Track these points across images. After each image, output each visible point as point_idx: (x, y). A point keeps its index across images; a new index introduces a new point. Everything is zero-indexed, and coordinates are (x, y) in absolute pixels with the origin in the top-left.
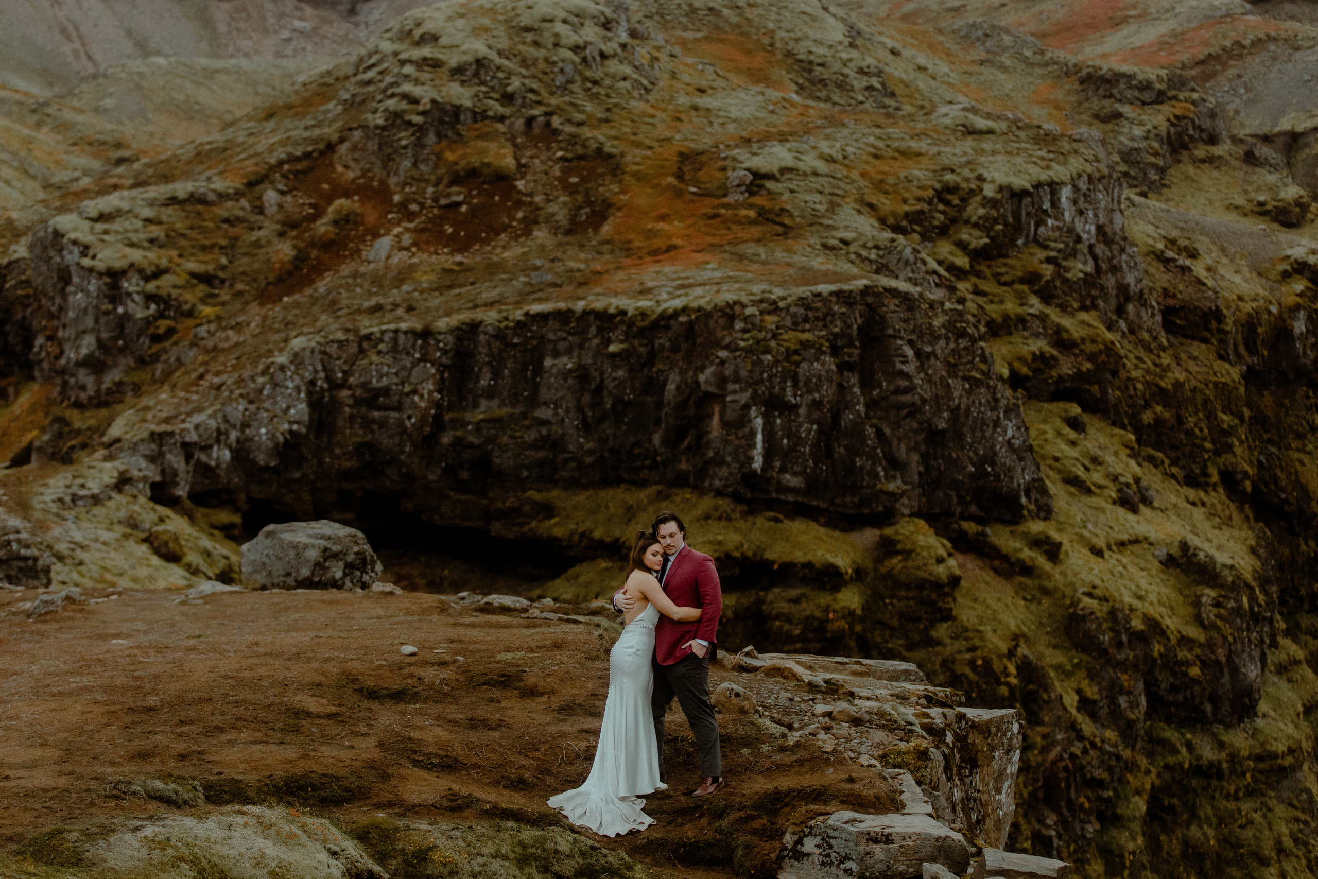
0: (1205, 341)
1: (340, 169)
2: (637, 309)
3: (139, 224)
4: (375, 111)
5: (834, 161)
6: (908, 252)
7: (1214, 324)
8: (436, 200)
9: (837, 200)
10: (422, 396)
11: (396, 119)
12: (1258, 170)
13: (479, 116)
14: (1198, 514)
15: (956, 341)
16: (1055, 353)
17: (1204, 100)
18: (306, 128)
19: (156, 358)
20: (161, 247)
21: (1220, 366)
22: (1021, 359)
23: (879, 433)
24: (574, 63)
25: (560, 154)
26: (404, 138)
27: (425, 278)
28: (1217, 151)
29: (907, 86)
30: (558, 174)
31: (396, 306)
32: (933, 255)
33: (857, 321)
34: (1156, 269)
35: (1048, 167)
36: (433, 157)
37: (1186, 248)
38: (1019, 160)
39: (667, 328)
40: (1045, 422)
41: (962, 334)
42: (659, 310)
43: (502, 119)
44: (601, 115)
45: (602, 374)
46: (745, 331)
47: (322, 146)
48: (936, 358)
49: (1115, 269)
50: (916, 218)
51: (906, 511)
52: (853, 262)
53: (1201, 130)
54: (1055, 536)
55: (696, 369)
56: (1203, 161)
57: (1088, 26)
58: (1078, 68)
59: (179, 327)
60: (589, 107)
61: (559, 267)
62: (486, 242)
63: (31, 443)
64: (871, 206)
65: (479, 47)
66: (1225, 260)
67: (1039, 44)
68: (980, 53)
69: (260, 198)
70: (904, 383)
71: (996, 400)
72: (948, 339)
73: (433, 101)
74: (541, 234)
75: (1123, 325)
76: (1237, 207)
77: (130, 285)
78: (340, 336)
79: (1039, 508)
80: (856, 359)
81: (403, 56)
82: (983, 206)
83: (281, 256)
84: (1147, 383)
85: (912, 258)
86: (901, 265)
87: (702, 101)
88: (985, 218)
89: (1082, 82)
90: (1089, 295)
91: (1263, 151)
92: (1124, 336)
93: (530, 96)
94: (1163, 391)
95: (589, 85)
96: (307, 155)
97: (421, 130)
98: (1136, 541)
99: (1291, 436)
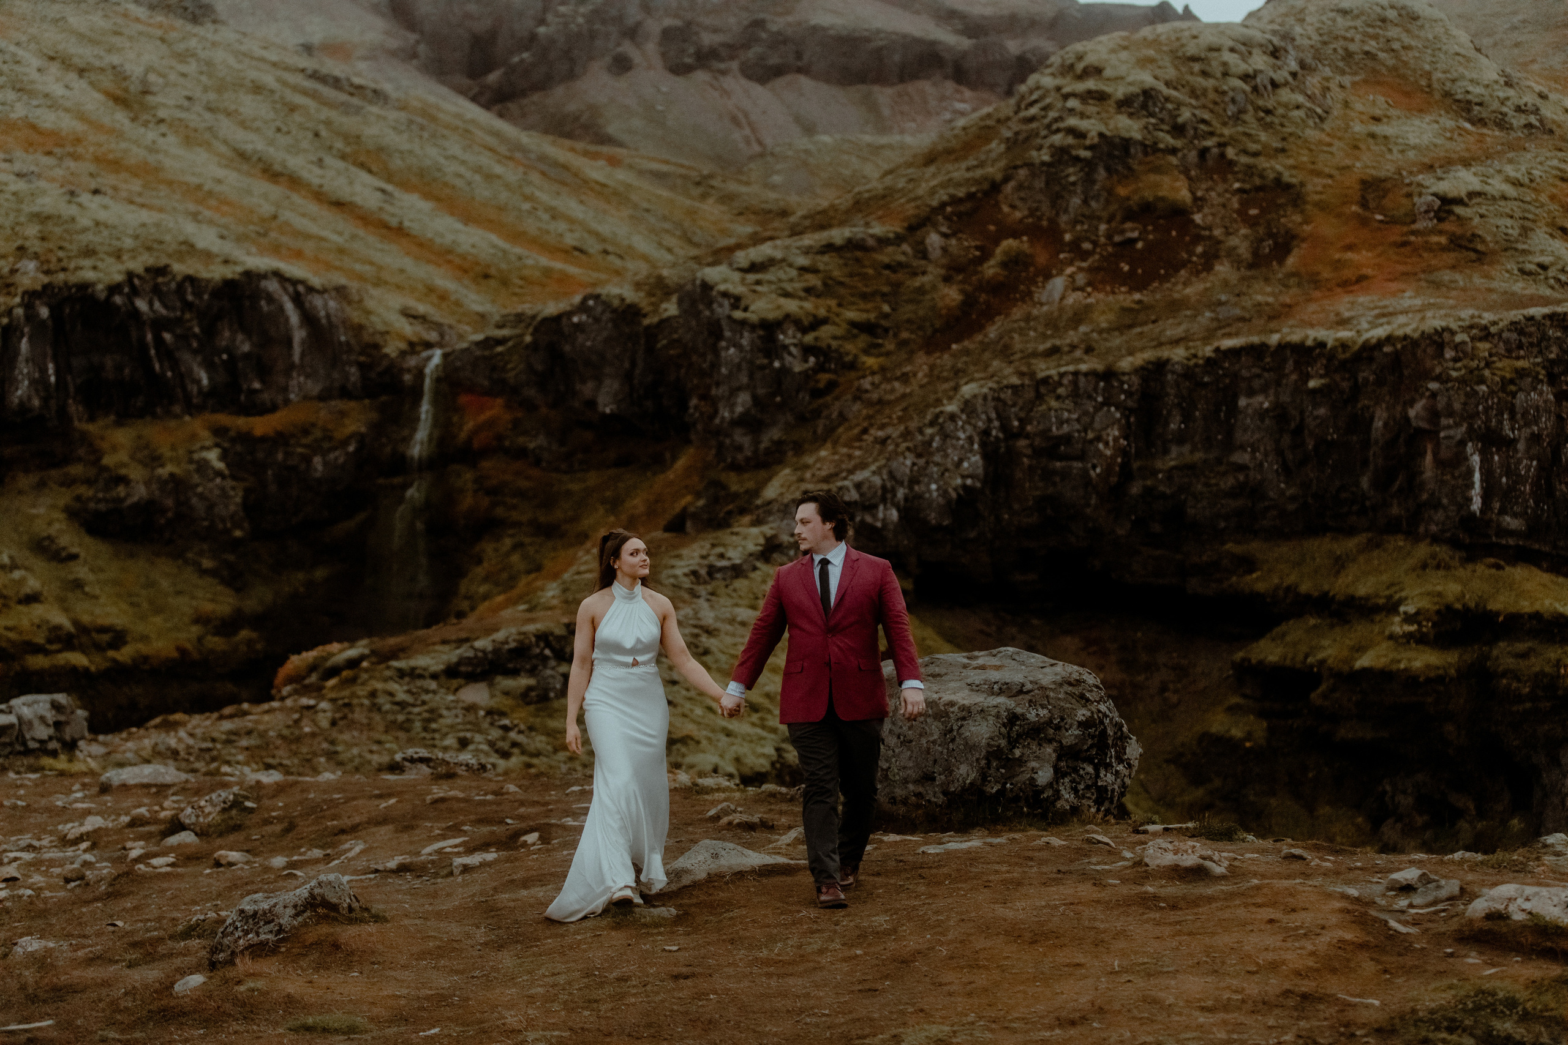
1: (1006, 209)
2: (1337, 340)
3: (794, 273)
4: (1040, 148)
8: (1109, 237)
10: (1107, 444)
11: (1062, 154)
13: (1150, 149)
18: (968, 169)
19: (817, 414)
20: (818, 296)
24: (1244, 92)
25: (1237, 185)
26: (1073, 174)
27: (1102, 318)
30: (1236, 206)
31: (1073, 347)
36: (1105, 194)
39: (1371, 359)
42: (1361, 340)
43: (1174, 151)
44: (1279, 145)
45: (1302, 413)
46: (1456, 360)
47: (986, 186)
55: (1405, 403)
59: (842, 380)
60: (1263, 136)
61: (1247, 302)
62: (1165, 278)
63: (685, 509)
65: (1146, 78)
69: (922, 242)
73: (1101, 135)
74: (1223, 269)
77: (787, 337)
78: (1015, 380)
81: (1066, 90)
83: (947, 301)
87: (1379, 129)
93: (1202, 127)
95: (1262, 114)
96: (971, 196)
97: (1089, 166)
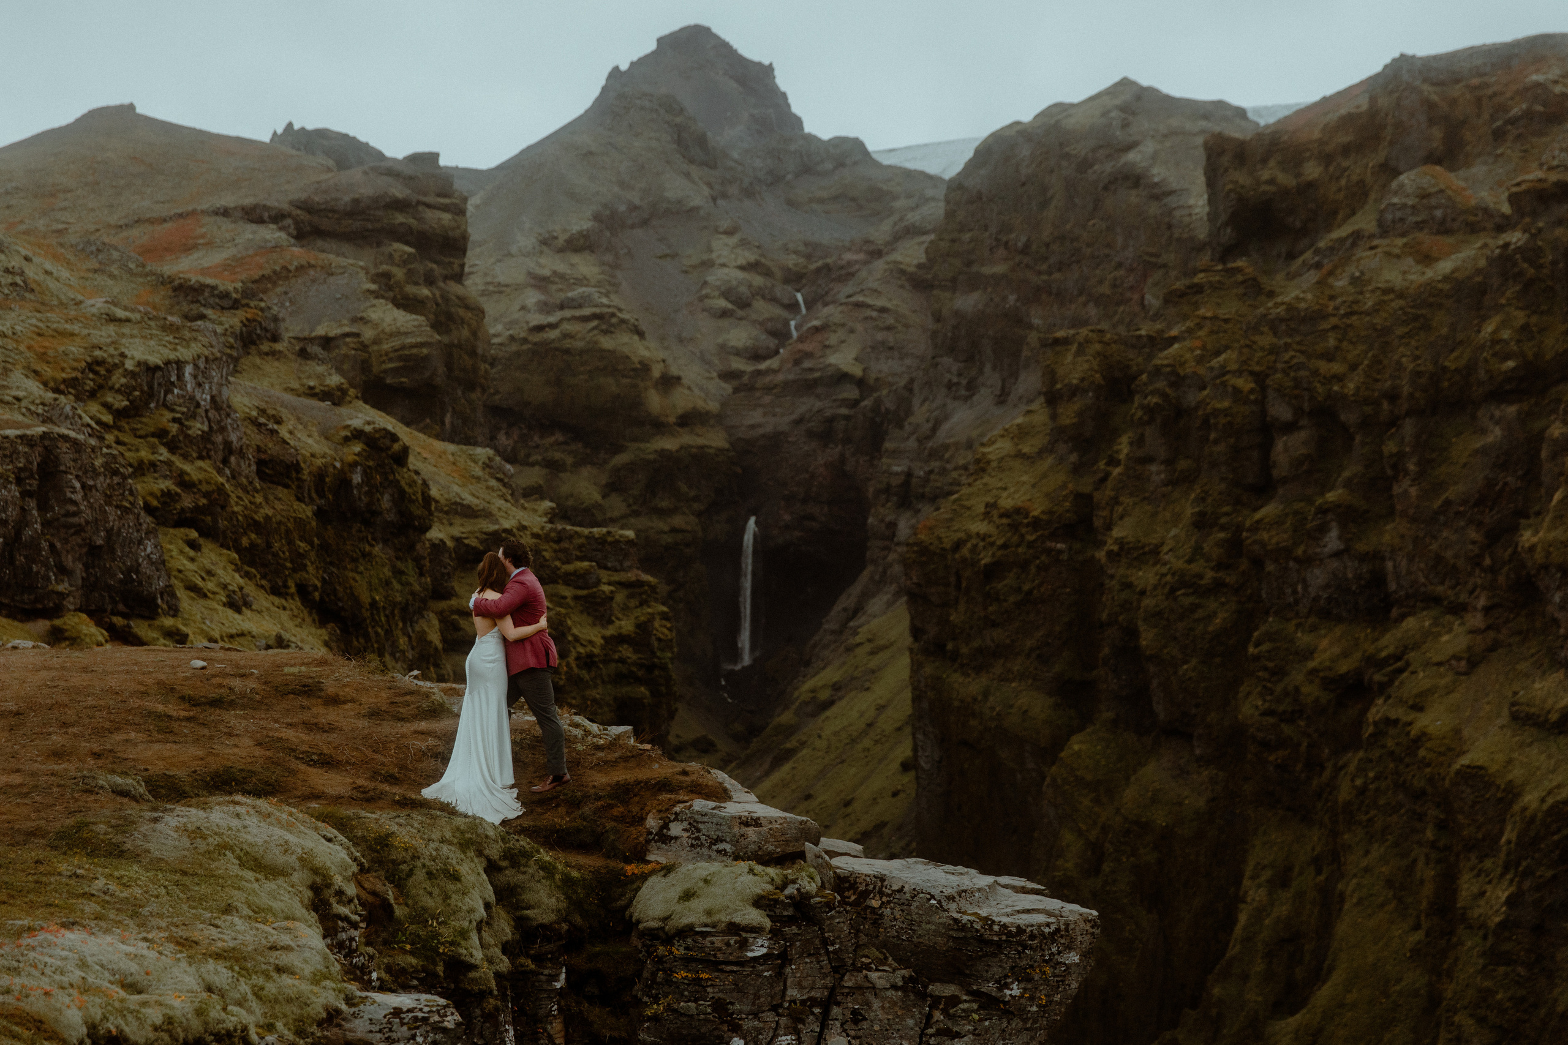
0: (287, 486)
5: (6, 336)
6: (68, 409)
7: (294, 475)
9: (9, 366)
12: (309, 362)
14: (285, 616)
15: (111, 478)
16: (179, 491)
17: (269, 308)
21: (296, 505)
22: (152, 494)
23: (52, 546)
28: (278, 347)
29: (39, 285)
32: (85, 412)
33: (36, 459)
34: (251, 431)
35: (175, 350)
37: (273, 416)
38: (152, 343)
40: (170, 543)
41: (116, 472)
48: (97, 490)
49: (223, 429)
50: (72, 383)
51: (71, 607)
52: (24, 415)
53: (266, 330)
54: (184, 629)
56: (267, 354)
57: (166, 249)
58: (171, 280)
64: (35, 372)
66: (300, 427)
67: (141, 259)
68: (93, 264)
70: (73, 508)
71: (140, 524)
72: (105, 476)
75: (228, 472)
76: (292, 390)
79: (170, 608)
80: (35, 487)
82: (125, 376)
84: (245, 516)
85: (71, 414)
86: (62, 418)
88: (126, 386)
89: (175, 290)
90: (205, 448)
91: (315, 349)
92: (228, 481)
94: (256, 523)
98: (242, 634)
99: (347, 560)
